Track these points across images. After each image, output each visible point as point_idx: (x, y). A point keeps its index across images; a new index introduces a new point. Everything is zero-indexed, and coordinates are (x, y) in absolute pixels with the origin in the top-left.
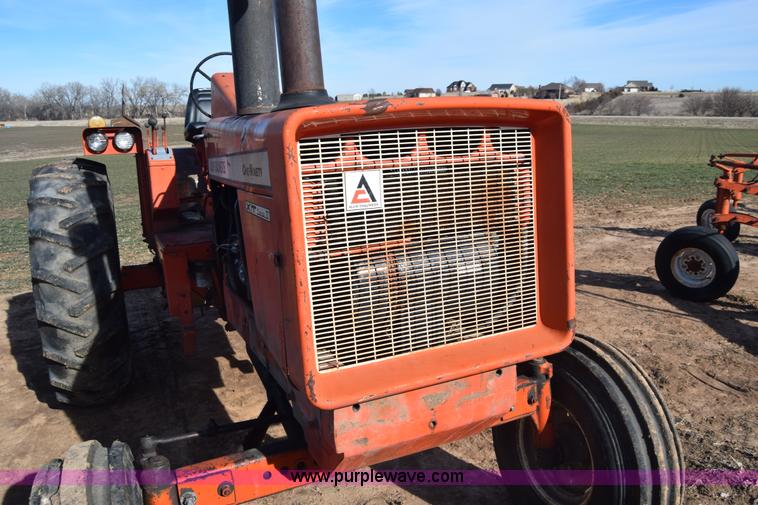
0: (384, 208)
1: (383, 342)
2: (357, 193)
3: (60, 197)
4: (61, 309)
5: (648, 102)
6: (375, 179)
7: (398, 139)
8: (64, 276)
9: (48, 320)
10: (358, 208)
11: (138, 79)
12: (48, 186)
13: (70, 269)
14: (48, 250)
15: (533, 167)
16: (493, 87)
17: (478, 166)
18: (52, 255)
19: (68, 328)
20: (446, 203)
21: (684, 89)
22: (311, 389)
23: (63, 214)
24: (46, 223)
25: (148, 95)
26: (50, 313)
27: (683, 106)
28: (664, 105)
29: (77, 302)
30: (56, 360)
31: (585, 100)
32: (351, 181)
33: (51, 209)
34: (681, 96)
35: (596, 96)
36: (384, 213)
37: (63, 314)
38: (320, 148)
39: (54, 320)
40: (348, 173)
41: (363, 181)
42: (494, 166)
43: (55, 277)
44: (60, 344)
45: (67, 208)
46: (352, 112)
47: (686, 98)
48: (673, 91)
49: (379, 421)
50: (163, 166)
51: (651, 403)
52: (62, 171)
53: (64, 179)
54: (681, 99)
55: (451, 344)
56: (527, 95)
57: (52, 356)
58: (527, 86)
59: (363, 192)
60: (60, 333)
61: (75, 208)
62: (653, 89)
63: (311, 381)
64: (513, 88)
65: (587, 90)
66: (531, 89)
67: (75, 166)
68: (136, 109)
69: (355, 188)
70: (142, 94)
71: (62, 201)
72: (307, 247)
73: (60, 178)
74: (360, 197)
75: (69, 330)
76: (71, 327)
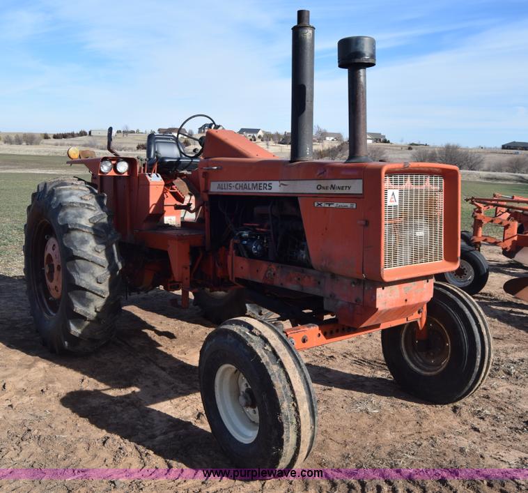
3: (84, 202)
4: (92, 278)
5: (382, 153)
7: (404, 178)
8: (95, 255)
9: (83, 284)
10: (391, 204)
12: (71, 194)
13: (99, 251)
14: (83, 237)
16: (242, 131)
18: (86, 241)
21: (411, 142)
23: (89, 214)
24: (78, 219)
26: (84, 280)
27: (411, 157)
28: (396, 156)
29: (102, 273)
30: (82, 314)
31: (327, 148)
33: (81, 210)
34: (410, 148)
35: (336, 144)
36: (398, 207)
37: (92, 281)
39: (87, 285)
41: (393, 194)
42: (431, 191)
43: (90, 255)
44: (86, 302)
45: (92, 210)
47: (414, 151)
48: (403, 144)
50: (157, 185)
51: (477, 310)
54: (410, 151)
56: (274, 140)
57: (81, 310)
58: (273, 132)
60: (88, 294)
61: (96, 210)
62: (385, 141)
64: (260, 133)
65: (327, 138)
66: (278, 135)
67: (83, 182)
69: (391, 196)
71: (87, 205)
73: (79, 189)
74: (392, 200)
75: (96, 292)
76: (98, 291)
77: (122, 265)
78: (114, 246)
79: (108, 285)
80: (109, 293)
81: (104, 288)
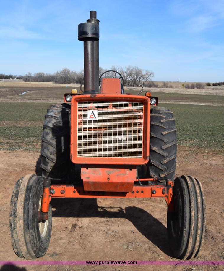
0: (98, 120)
1: (95, 153)
2: (91, 115)
3: (55, 115)
4: (48, 152)
6: (96, 113)
7: (103, 103)
8: (51, 141)
10: (91, 119)
11: (129, 67)
12: (52, 111)
13: (53, 139)
14: (48, 132)
15: (143, 113)
17: (125, 112)
18: (48, 134)
19: (49, 158)
20: (115, 120)
22: (71, 157)
23: (54, 121)
24: (49, 123)
25: (133, 75)
26: (45, 152)
29: (53, 150)
32: (90, 112)
33: (51, 119)
36: (98, 121)
37: (48, 154)
38: (83, 104)
39: (45, 155)
40: (89, 110)
41: (93, 113)
42: (131, 112)
43: (48, 141)
44: (46, 164)
45: (55, 119)
46: (87, 97)
49: (93, 174)
52: (57, 107)
53: (57, 109)
55: (114, 157)
57: (44, 167)
59: (93, 115)
60: (47, 160)
61: (58, 119)
63: (71, 156)
67: (62, 106)
68: (126, 82)
69: (91, 114)
70: (130, 74)
71: (55, 117)
72: (78, 126)
74: (92, 116)
75: (49, 159)
76: (50, 158)
77: (65, 148)
78: (62, 138)
79: (56, 156)
80: (56, 160)
81: (54, 157)
